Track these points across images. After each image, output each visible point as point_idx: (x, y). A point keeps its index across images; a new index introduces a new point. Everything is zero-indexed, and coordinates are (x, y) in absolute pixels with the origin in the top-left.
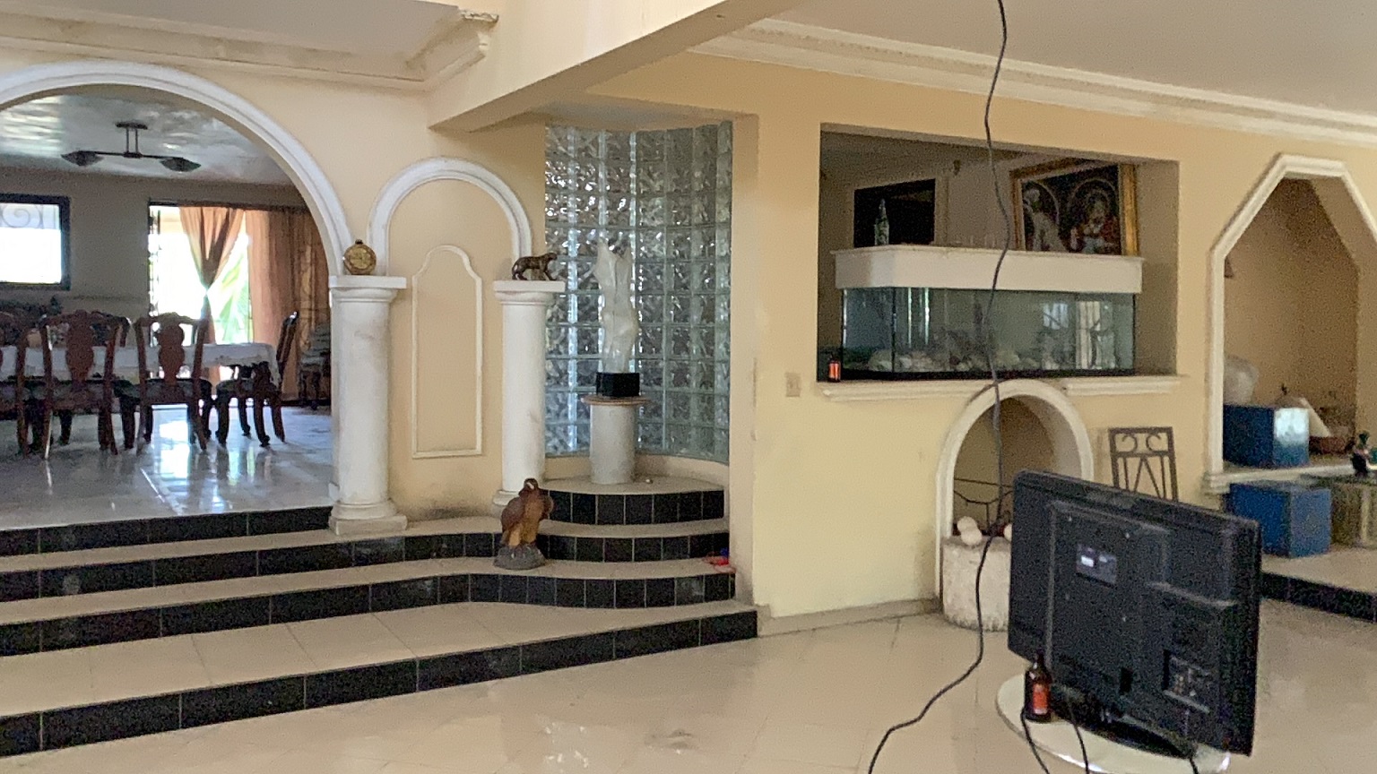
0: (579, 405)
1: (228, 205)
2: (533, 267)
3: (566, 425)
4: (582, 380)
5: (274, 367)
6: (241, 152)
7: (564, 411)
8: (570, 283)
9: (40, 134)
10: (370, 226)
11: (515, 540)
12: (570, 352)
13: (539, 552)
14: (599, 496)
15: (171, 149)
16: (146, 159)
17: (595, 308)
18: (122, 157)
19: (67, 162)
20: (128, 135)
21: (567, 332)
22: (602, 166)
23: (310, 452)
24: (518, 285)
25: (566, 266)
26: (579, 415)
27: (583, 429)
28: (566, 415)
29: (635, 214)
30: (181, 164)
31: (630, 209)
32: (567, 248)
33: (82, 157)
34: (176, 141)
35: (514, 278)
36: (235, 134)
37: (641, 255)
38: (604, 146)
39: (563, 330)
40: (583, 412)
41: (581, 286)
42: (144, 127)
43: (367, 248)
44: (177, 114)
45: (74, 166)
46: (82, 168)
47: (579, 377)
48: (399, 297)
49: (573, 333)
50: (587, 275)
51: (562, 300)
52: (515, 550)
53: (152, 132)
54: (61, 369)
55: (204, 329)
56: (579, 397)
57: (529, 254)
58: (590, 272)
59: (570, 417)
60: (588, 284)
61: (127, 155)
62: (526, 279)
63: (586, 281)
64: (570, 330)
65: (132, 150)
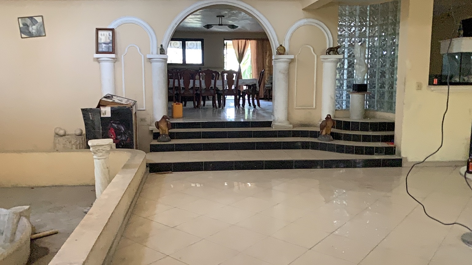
0: (347, 95)
1: (245, 39)
2: (333, 50)
3: (342, 101)
4: (348, 87)
5: (257, 85)
6: (249, 22)
7: (342, 96)
8: (345, 56)
9: (197, 20)
10: (284, 40)
11: (324, 133)
12: (344, 78)
13: (331, 137)
14: (352, 122)
15: (231, 23)
16: (224, 26)
17: (353, 63)
18: (218, 26)
19: (204, 28)
20: (219, 19)
21: (344, 71)
22: (357, 17)
23: (267, 110)
24: (328, 56)
25: (344, 50)
26: (347, 98)
27: (348, 102)
28: (343, 98)
29: (368, 32)
30: (233, 27)
31: (367, 30)
32: (345, 44)
33: (208, 26)
34: (233, 20)
35: (326, 54)
36: (248, 16)
37: (370, 46)
38: (358, 11)
39: (342, 71)
40: (348, 97)
41: (349, 56)
42: (224, 16)
43: (283, 47)
44: (232, 12)
45: (206, 29)
46: (208, 29)
47: (347, 86)
48: (292, 61)
49: (345, 72)
50: (351, 53)
51: (343, 61)
52: (324, 136)
53: (225, 18)
54: (203, 86)
55: (239, 74)
56: (347, 92)
57: (332, 46)
58: (352, 52)
59: (344, 98)
60: (351, 56)
61: (219, 25)
62: (330, 54)
63: (351, 55)
64: (345, 71)
65: (221, 23)
